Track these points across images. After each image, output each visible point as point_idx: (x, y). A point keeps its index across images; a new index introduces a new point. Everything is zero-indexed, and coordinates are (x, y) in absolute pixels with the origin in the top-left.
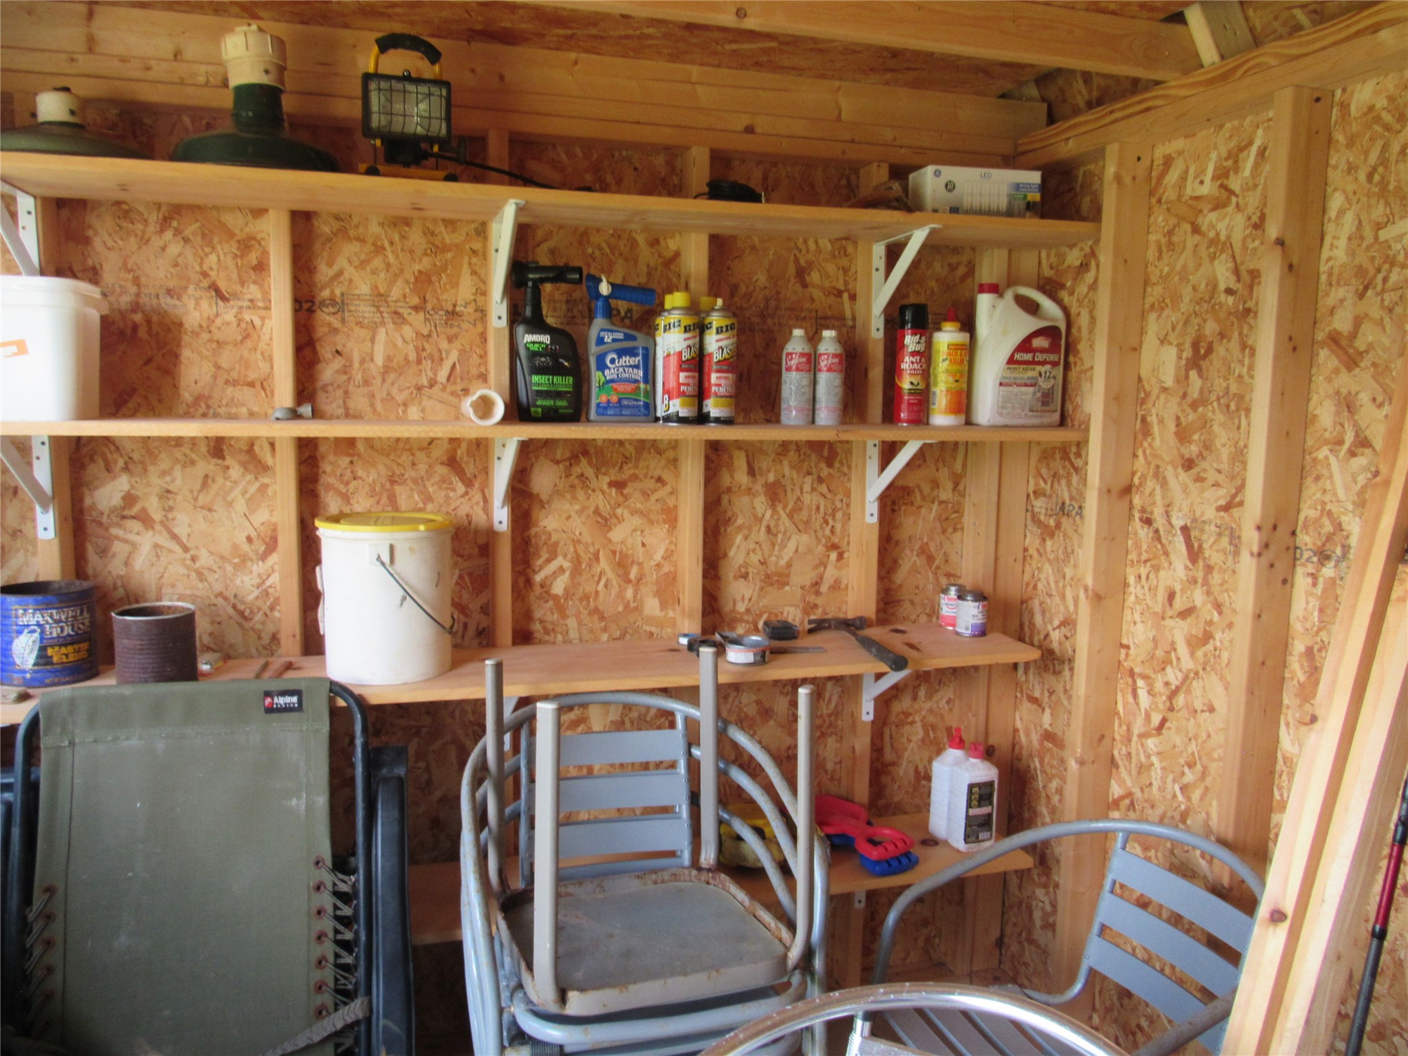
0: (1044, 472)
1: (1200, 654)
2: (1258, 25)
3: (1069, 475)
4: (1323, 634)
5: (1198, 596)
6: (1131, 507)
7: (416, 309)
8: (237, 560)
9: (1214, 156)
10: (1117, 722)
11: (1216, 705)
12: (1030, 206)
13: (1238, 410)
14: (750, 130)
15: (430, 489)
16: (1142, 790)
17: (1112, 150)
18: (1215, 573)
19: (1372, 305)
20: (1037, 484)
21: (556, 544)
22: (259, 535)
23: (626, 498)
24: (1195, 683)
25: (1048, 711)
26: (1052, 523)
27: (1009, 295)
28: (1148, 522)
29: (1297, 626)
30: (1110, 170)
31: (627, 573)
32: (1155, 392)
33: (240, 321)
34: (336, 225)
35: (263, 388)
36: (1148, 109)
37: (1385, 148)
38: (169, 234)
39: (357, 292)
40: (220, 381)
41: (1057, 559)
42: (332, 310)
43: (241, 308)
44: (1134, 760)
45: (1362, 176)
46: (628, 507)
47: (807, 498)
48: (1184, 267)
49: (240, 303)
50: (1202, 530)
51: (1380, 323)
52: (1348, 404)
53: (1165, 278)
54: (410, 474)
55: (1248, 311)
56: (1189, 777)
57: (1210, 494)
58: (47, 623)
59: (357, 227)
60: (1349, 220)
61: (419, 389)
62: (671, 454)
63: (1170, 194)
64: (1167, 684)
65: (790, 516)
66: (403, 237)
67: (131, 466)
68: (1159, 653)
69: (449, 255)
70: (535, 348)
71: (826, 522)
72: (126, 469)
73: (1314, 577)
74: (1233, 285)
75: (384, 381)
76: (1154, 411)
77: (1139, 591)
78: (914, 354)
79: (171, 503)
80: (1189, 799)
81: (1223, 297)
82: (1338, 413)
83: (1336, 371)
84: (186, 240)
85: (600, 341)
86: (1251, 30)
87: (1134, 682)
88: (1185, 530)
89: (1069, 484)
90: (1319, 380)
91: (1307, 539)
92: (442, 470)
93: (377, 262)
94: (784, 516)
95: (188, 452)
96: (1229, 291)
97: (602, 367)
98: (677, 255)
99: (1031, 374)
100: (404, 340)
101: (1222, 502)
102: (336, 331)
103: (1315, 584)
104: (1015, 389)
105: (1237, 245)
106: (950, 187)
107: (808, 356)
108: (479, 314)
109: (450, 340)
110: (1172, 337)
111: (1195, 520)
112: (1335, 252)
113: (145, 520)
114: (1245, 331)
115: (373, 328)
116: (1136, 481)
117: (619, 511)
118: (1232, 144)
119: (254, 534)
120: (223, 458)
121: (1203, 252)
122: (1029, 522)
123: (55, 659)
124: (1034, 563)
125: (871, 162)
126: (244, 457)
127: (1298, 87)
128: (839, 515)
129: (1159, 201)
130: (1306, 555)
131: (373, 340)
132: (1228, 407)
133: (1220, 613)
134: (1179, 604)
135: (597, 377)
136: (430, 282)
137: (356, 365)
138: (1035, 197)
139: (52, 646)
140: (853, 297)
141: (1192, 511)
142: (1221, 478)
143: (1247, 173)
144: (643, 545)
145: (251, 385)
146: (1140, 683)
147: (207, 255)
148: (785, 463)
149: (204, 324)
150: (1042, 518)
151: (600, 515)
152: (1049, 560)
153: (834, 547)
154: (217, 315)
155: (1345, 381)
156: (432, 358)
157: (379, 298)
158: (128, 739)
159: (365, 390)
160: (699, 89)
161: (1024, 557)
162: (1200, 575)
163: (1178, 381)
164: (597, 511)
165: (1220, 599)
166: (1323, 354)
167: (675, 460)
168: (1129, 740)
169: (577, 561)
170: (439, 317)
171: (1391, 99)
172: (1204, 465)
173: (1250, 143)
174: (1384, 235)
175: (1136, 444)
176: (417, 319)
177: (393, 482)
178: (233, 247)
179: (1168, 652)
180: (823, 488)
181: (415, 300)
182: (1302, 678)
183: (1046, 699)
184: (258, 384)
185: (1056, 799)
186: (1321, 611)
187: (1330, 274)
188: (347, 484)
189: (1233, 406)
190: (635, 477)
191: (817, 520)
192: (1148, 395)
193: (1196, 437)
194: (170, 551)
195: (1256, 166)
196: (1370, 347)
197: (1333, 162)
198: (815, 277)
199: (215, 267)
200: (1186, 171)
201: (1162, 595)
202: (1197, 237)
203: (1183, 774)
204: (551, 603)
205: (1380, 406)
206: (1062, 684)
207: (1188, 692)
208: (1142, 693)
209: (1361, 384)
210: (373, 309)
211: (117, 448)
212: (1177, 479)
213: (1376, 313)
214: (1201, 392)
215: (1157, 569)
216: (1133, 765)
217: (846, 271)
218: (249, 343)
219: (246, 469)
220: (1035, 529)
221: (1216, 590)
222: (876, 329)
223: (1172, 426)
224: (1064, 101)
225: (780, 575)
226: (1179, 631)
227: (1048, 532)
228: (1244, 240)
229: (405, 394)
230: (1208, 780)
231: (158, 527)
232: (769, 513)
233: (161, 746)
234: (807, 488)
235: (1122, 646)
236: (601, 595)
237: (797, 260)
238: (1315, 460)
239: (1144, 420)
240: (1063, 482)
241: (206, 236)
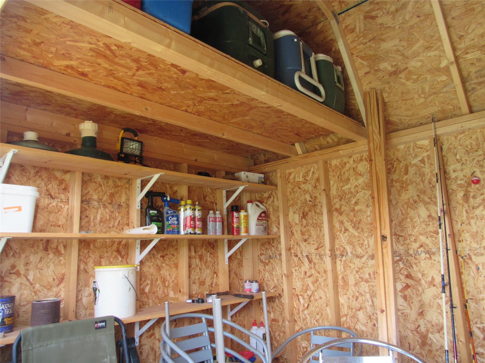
0: (263, 248)
1: (316, 285)
2: (307, 147)
3: (271, 248)
4: (345, 273)
5: (313, 271)
6: (291, 253)
7: (110, 203)
8: (49, 287)
9: (302, 173)
10: (295, 309)
11: (322, 297)
12: (262, 182)
13: (316, 226)
14: (196, 160)
15: (112, 260)
16: (305, 325)
17: (279, 171)
18: (317, 265)
19: (343, 202)
20: (261, 252)
21: (146, 276)
22: (57, 278)
23: (165, 260)
24: (315, 293)
25: (272, 313)
26: (267, 261)
27: (254, 203)
28: (297, 256)
29: (339, 273)
30: (279, 175)
31: (165, 284)
32: (294, 225)
33: (57, 206)
34: (88, 178)
35: (63, 227)
36: (287, 162)
37: (340, 172)
38: (37, 177)
39: (93, 198)
40: (49, 225)
41: (270, 271)
42: (86, 203)
43: (58, 201)
44: (301, 318)
45: (337, 177)
46: (165, 263)
47: (209, 259)
48: (298, 196)
49: (58, 200)
50: (312, 255)
51: (346, 206)
52: (342, 223)
53: (293, 199)
54: (106, 255)
55: (315, 205)
56: (318, 317)
57: (312, 246)
58: (6, 309)
59: (94, 179)
60: (335, 185)
61: (110, 228)
62: (176, 247)
63: (292, 181)
64: (308, 295)
65: (205, 264)
66: (107, 183)
67: (15, 255)
68: (304, 288)
69: (119, 188)
70: (153, 214)
71: (213, 266)
72: (13, 256)
73: (341, 260)
74: (311, 200)
75: (100, 225)
76: (294, 229)
77: (296, 274)
78: (236, 218)
79: (28, 268)
80: (319, 323)
81: (309, 202)
82: (340, 225)
83: (338, 216)
84: (43, 179)
85: (167, 213)
86: (306, 148)
87: (298, 297)
88: (307, 256)
89: (271, 250)
90: (335, 218)
91: (338, 252)
92: (115, 253)
93: (100, 189)
94: (203, 264)
95: (36, 249)
96: (310, 201)
97: (168, 220)
98: (176, 191)
99: (262, 223)
100: (106, 213)
101: (316, 248)
102: (86, 209)
103: (341, 262)
104: (259, 226)
105: (310, 191)
106: (247, 177)
107: (214, 218)
108: (127, 206)
109: (119, 213)
110: (297, 212)
111: (309, 253)
112: (334, 192)
113: (18, 274)
114: (315, 209)
115: (98, 209)
116: (292, 246)
117: (163, 265)
118: (306, 170)
119: (55, 278)
120: (48, 251)
121: (302, 193)
122: (259, 263)
123: (6, 323)
124: (262, 273)
125: (221, 170)
126: (55, 251)
127: (323, 160)
128: (216, 263)
129: (289, 182)
130: (338, 256)
131: (97, 213)
132: (314, 226)
133: (319, 274)
134: (308, 274)
135: (167, 223)
136: (114, 196)
137: (92, 220)
138: (263, 180)
139: (6, 318)
140: (216, 204)
141: (308, 251)
142: (314, 242)
143: (310, 176)
144: (169, 275)
145: (59, 226)
146: (300, 297)
147: (49, 184)
148: (203, 249)
149: (46, 206)
150: (264, 261)
151: (158, 266)
152: (267, 271)
153: (215, 273)
154: (50, 203)
155: (340, 218)
156: (113, 218)
157: (100, 200)
158: (51, 344)
159: (94, 228)
160: (184, 149)
161: (259, 272)
162: (313, 266)
163: (299, 221)
164: (157, 265)
165: (319, 271)
166: (334, 213)
167: (177, 249)
168: (299, 313)
169: (152, 281)
170: (116, 206)
171: (340, 163)
172: (309, 240)
173: (310, 170)
174: (343, 189)
175: (291, 238)
176: (110, 206)
177: (101, 258)
178: (57, 182)
179: (307, 287)
180: (212, 256)
181: (110, 201)
182: (342, 284)
183: (271, 310)
184: (61, 226)
185: (278, 338)
186: (344, 268)
187: (333, 197)
188: (87, 259)
189: (315, 226)
190: (167, 254)
191: (211, 265)
192: (292, 226)
193: (306, 234)
194: (26, 285)
195: (312, 175)
196: (344, 211)
197: (330, 175)
198: (207, 199)
199: (51, 188)
200: (295, 176)
201: (303, 273)
202: (300, 190)
203: (316, 317)
204: (145, 295)
205: (349, 222)
206: (276, 304)
207: (314, 295)
208: (301, 300)
209: (343, 218)
210: (98, 203)
211: (11, 248)
212: (303, 245)
213: (344, 204)
214: (306, 223)
215: (300, 267)
216: (301, 319)
217: (214, 197)
218: (60, 213)
219: (55, 254)
220: (262, 264)
221: (317, 269)
222: (225, 213)
223: (300, 232)
224: (258, 159)
225: (203, 282)
226: (309, 281)
227: (266, 264)
228: (312, 190)
229: (105, 229)
230: (323, 316)
231: (22, 276)
232: (200, 264)
233: (62, 345)
234: (208, 256)
235: (293, 289)
236: (158, 292)
237: (203, 194)
238: (336, 235)
239: (292, 232)
240: (269, 250)
241: (49, 179)
